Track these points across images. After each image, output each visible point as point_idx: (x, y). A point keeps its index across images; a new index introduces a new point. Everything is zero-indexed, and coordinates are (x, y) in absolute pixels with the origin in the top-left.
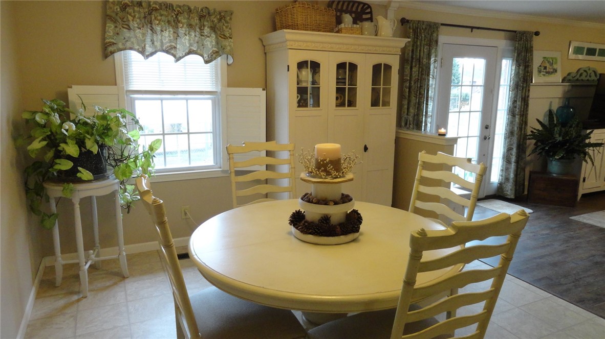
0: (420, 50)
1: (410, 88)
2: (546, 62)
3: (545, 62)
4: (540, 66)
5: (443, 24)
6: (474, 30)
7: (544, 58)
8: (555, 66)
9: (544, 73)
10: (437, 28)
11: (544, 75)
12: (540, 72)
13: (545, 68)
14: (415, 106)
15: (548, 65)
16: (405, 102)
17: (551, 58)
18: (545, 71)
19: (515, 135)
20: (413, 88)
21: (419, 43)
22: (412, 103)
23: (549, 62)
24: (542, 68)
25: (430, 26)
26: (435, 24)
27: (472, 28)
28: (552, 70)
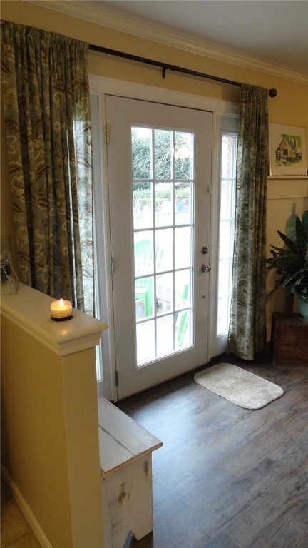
0: (42, 100)
1: (28, 187)
2: (287, 142)
3: (285, 143)
4: (279, 149)
5: (93, 47)
6: (168, 72)
7: (284, 136)
8: (298, 150)
9: (285, 161)
10: (82, 53)
11: (285, 163)
12: (278, 157)
13: (286, 152)
14: (47, 225)
15: (289, 148)
16: (21, 219)
17: (293, 137)
18: (285, 156)
19: (249, 261)
20: (36, 186)
21: (35, 82)
22: (38, 222)
23: (290, 143)
24: (282, 152)
25: (63, 46)
26: (75, 43)
27: (165, 67)
28: (294, 156)
